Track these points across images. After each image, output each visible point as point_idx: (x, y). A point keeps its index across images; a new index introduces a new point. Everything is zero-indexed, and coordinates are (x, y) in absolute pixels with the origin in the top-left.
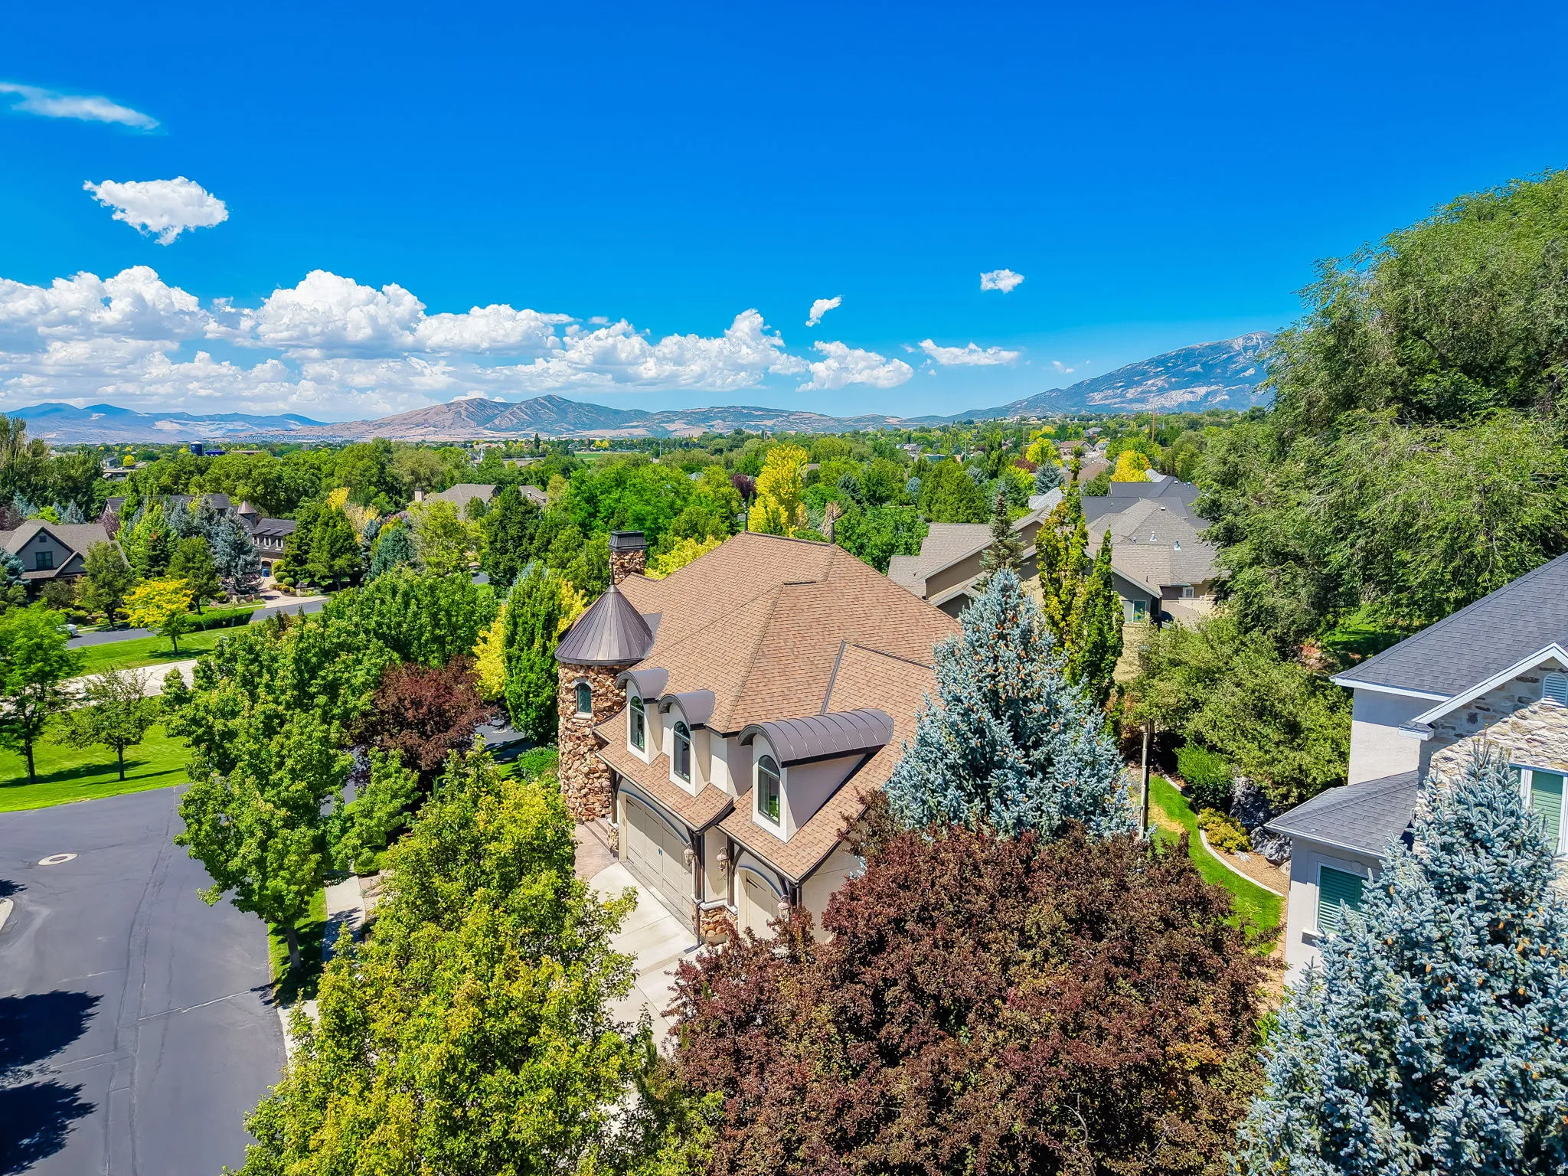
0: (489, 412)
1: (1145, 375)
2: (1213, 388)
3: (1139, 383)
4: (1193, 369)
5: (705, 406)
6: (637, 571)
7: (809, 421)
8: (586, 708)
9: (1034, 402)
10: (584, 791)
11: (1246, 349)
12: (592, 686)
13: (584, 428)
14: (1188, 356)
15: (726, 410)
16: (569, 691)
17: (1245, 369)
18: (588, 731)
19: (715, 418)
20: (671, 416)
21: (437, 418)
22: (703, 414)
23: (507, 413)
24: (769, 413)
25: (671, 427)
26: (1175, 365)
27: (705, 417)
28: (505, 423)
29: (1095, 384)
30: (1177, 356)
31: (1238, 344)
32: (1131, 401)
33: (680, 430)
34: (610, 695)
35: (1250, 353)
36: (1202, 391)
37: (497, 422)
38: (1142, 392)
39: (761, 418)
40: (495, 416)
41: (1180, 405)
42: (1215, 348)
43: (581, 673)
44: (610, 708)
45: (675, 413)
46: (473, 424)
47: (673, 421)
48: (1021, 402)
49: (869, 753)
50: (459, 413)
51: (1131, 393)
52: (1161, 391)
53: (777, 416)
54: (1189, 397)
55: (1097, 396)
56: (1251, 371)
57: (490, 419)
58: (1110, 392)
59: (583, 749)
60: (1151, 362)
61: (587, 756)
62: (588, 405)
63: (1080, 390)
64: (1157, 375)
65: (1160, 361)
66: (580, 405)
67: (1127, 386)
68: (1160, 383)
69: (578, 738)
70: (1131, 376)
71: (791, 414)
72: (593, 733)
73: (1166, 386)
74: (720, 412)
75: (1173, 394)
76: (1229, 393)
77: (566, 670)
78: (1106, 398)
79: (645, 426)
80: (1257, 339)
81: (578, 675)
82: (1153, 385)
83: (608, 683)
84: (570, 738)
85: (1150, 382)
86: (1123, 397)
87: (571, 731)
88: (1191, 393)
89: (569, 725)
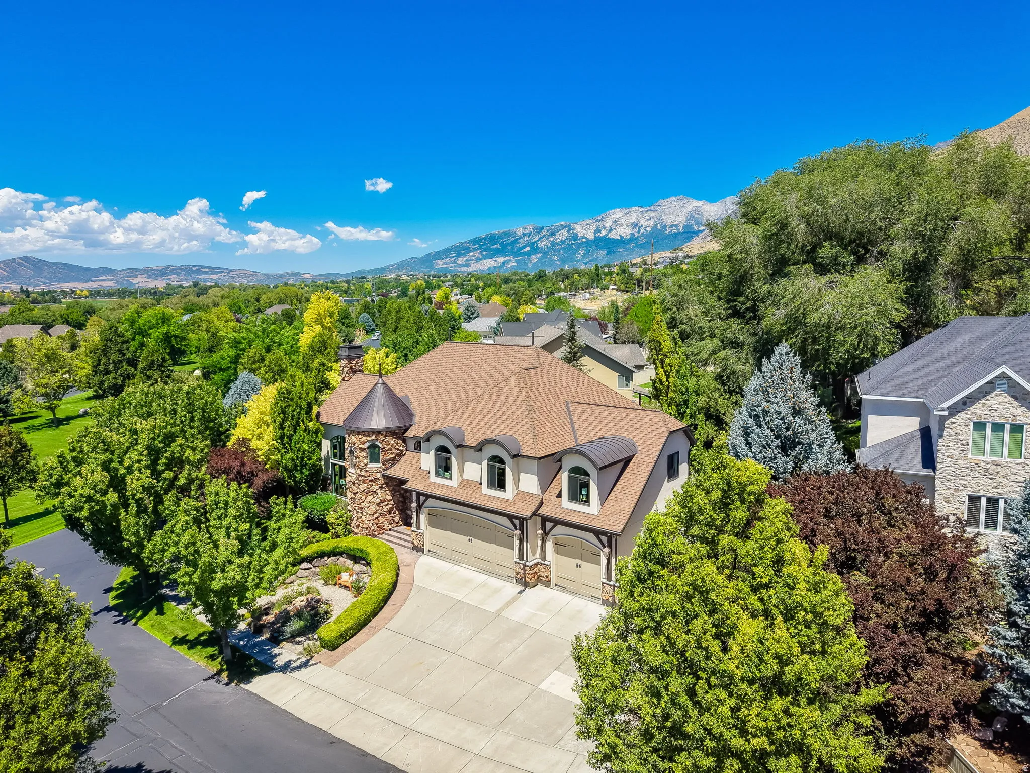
1: (468, 250)
2: (507, 258)
3: (464, 255)
4: (496, 246)
5: (162, 265)
6: (360, 371)
7: (245, 275)
8: (377, 461)
9: (401, 266)
10: (376, 516)
11: (524, 234)
12: (380, 445)
14: (492, 238)
15: (180, 268)
16: (362, 450)
17: (524, 247)
18: (379, 475)
19: (170, 274)
20: (135, 272)
22: (161, 270)
24: (220, 270)
25: (134, 280)
26: (485, 244)
27: (162, 273)
29: (439, 255)
30: (486, 238)
31: (520, 232)
32: (462, 265)
33: (142, 282)
34: (394, 450)
35: (526, 238)
36: (501, 260)
38: (467, 260)
39: (207, 273)
41: (489, 268)
42: (508, 234)
43: (373, 437)
44: (394, 459)
45: (137, 270)
47: (136, 276)
48: (393, 265)
49: (627, 461)
51: (460, 261)
52: (478, 260)
53: (221, 272)
54: (494, 264)
55: (440, 262)
56: (528, 248)
58: (447, 260)
59: (375, 487)
60: (470, 241)
61: (378, 492)
62: (61, 264)
63: (429, 259)
64: (475, 249)
65: (476, 241)
66: (54, 263)
67: (457, 256)
68: (477, 255)
69: (371, 481)
70: (460, 250)
71: (231, 271)
72: (383, 476)
73: (481, 256)
74: (175, 269)
75: (485, 261)
76: (517, 261)
77: (360, 436)
78: (446, 263)
79: (111, 280)
80: (530, 229)
81: (370, 439)
82: (473, 256)
83: (392, 442)
84: (364, 482)
85: (471, 254)
86: (456, 263)
87: (365, 477)
88: (495, 261)
89: (363, 473)
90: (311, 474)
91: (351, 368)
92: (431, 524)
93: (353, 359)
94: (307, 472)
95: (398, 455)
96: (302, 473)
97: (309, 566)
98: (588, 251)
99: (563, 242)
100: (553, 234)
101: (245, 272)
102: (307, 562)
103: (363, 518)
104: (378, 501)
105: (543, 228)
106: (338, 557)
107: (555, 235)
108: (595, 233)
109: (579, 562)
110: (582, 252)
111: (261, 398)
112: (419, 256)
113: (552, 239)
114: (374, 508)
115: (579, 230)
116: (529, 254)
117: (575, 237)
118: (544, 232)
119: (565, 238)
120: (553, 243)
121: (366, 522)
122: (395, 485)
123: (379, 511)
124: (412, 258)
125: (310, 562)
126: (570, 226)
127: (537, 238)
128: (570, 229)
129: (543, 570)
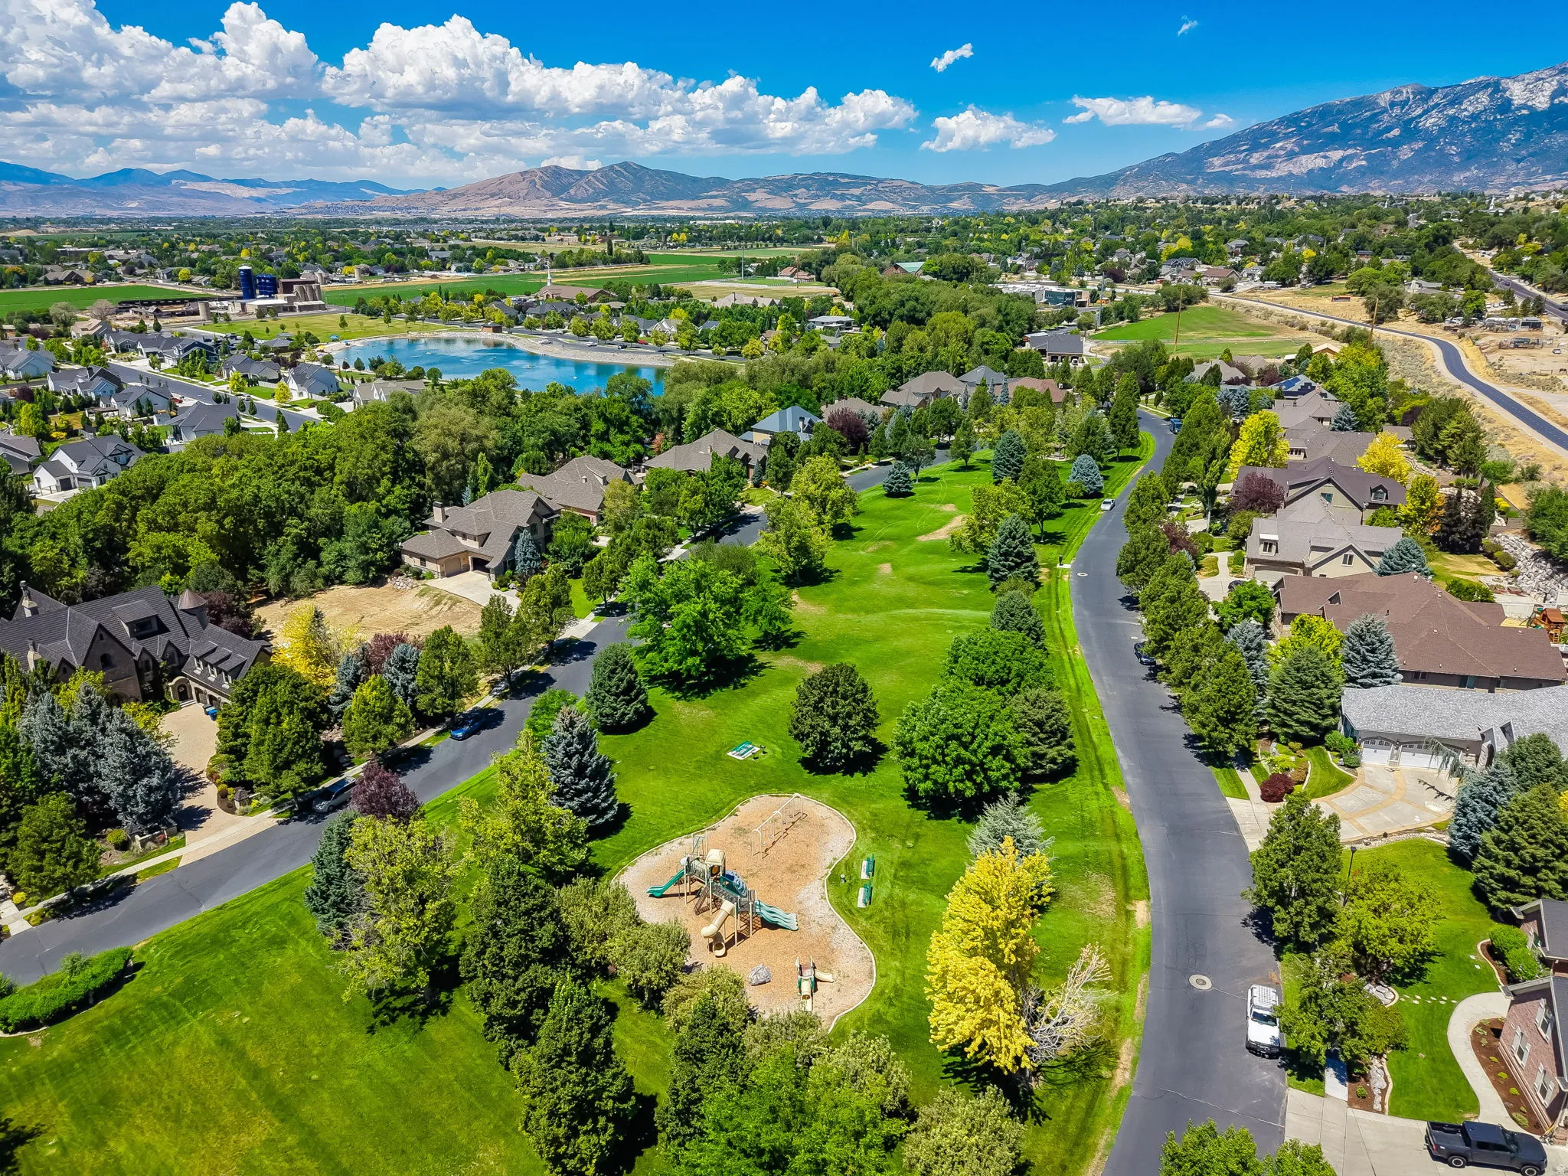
0: (565, 181)
1: (1274, 137)
2: (1350, 151)
3: (1266, 146)
4: (1330, 129)
5: (788, 173)
11: (1393, 104)
13: (662, 199)
14: (1325, 113)
15: (811, 177)
17: (1389, 129)
19: (799, 187)
20: (753, 184)
21: (511, 188)
22: (786, 181)
23: (582, 182)
25: (753, 197)
26: (1310, 125)
27: (788, 185)
28: (581, 194)
29: (1216, 148)
30: (1313, 113)
31: (1385, 99)
32: (1255, 167)
33: (762, 200)
35: (1397, 110)
36: (1336, 155)
37: (572, 191)
38: (1269, 157)
39: (848, 186)
40: (570, 186)
41: (1311, 171)
42: (1358, 104)
45: (756, 181)
46: (548, 194)
47: (754, 190)
48: (1131, 168)
50: (533, 182)
51: (1256, 158)
52: (1291, 155)
53: (865, 184)
54: (1321, 163)
55: (1217, 161)
56: (1396, 132)
57: (565, 188)
58: (1232, 157)
60: (1281, 121)
62: (665, 172)
63: (1197, 155)
64: (1287, 137)
65: (1293, 120)
66: (657, 172)
67: (1252, 150)
68: (1289, 146)
70: (1258, 138)
71: (880, 181)
73: (1297, 149)
74: (804, 179)
75: (1304, 158)
76: (1368, 158)
78: (1227, 164)
79: (724, 196)
80: (1407, 92)
82: (1281, 148)
85: (1278, 145)
86: (1248, 162)
88: (1325, 157)
98: (1528, 135)
99: (1474, 117)
100: (1456, 101)
101: (899, 183)
105: (1436, 90)
107: (1461, 103)
108: (1553, 97)
110: (1513, 138)
112: (1180, 151)
113: (1451, 112)
115: (1517, 92)
116: (1396, 143)
117: (1506, 106)
118: (1436, 99)
119: (1480, 107)
120: (1453, 119)
124: (1167, 155)
126: (1497, 84)
127: (1419, 111)
128: (1496, 87)
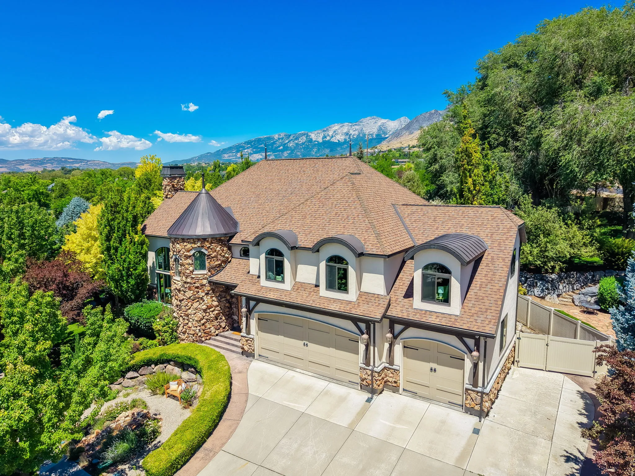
1: (244, 148)
3: (242, 151)
4: (261, 146)
5: (40, 157)
6: (181, 189)
7: (99, 165)
8: (203, 267)
9: (201, 157)
10: (202, 322)
11: (279, 139)
12: (206, 252)
14: (259, 141)
15: (53, 159)
16: (187, 257)
17: (279, 147)
18: (205, 282)
19: (47, 163)
20: (22, 162)
22: (40, 161)
24: (81, 161)
25: (22, 167)
26: (255, 144)
27: (41, 162)
29: (225, 151)
30: (255, 141)
31: (276, 137)
33: (27, 168)
34: (219, 257)
35: (281, 141)
39: (72, 163)
41: (257, 160)
42: (269, 138)
43: (199, 244)
44: (220, 265)
45: (24, 160)
47: (23, 164)
48: (195, 157)
52: (250, 154)
53: (82, 162)
55: (226, 156)
56: (282, 147)
58: (231, 154)
59: (201, 294)
60: (245, 143)
61: (205, 298)
63: (220, 153)
64: (248, 148)
65: (249, 142)
67: (237, 152)
68: (249, 151)
69: (197, 287)
70: (238, 148)
71: (88, 161)
72: (210, 282)
73: (252, 152)
74: (50, 160)
75: (255, 155)
76: (275, 155)
77: (185, 244)
78: (229, 156)
79: (6, 167)
80: (282, 135)
81: (196, 246)
82: (247, 152)
83: (218, 249)
84: (190, 289)
85: (246, 151)
86: (236, 156)
87: (191, 283)
88: (261, 155)
89: (189, 280)
90: (137, 284)
91: (173, 186)
92: (261, 328)
93: (175, 178)
94: (132, 282)
95: (223, 262)
96: (128, 282)
97: (136, 374)
98: (319, 149)
99: (303, 144)
100: (297, 139)
101: (98, 162)
102: (133, 371)
103: (190, 324)
104: (204, 307)
105: (290, 135)
106: (165, 365)
107: (298, 139)
108: (323, 139)
109: (434, 366)
110: (315, 150)
111: (89, 215)
112: (213, 152)
113: (297, 142)
114: (200, 315)
115: (313, 136)
116: (282, 151)
117: (311, 141)
118: (291, 138)
119: (304, 141)
120: (297, 144)
121: (193, 328)
122: (221, 292)
123: (206, 317)
124: (208, 153)
125: (136, 371)
126: (307, 134)
127: (287, 141)
128: (308, 136)
129: (391, 375)
